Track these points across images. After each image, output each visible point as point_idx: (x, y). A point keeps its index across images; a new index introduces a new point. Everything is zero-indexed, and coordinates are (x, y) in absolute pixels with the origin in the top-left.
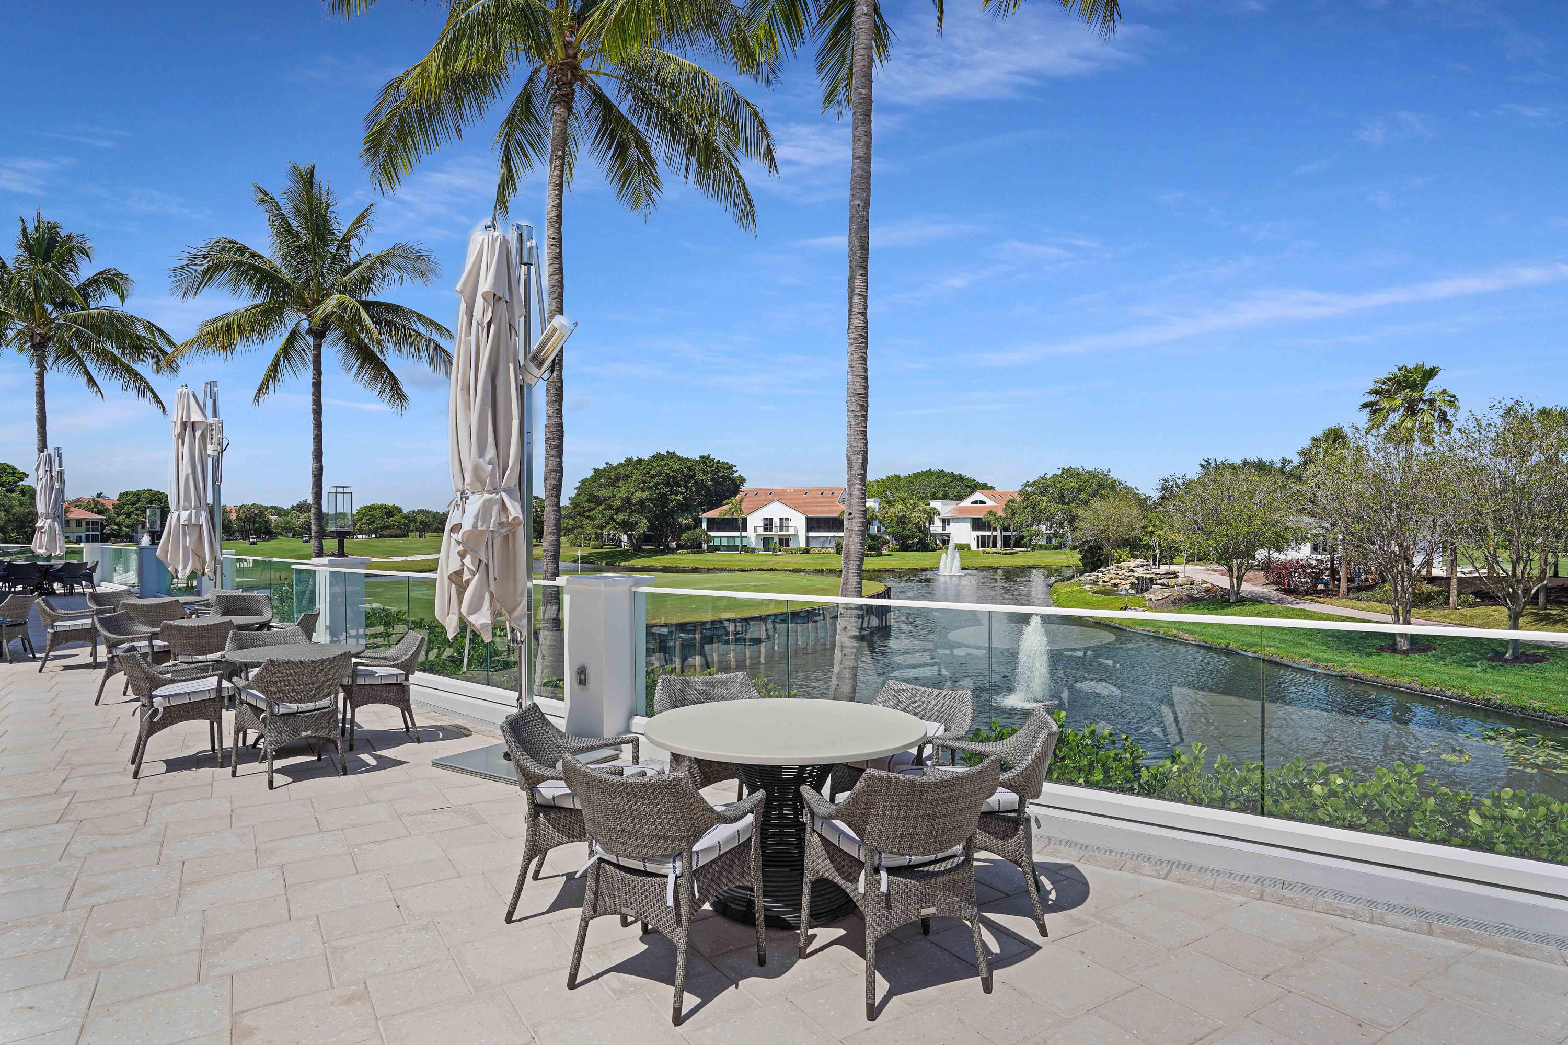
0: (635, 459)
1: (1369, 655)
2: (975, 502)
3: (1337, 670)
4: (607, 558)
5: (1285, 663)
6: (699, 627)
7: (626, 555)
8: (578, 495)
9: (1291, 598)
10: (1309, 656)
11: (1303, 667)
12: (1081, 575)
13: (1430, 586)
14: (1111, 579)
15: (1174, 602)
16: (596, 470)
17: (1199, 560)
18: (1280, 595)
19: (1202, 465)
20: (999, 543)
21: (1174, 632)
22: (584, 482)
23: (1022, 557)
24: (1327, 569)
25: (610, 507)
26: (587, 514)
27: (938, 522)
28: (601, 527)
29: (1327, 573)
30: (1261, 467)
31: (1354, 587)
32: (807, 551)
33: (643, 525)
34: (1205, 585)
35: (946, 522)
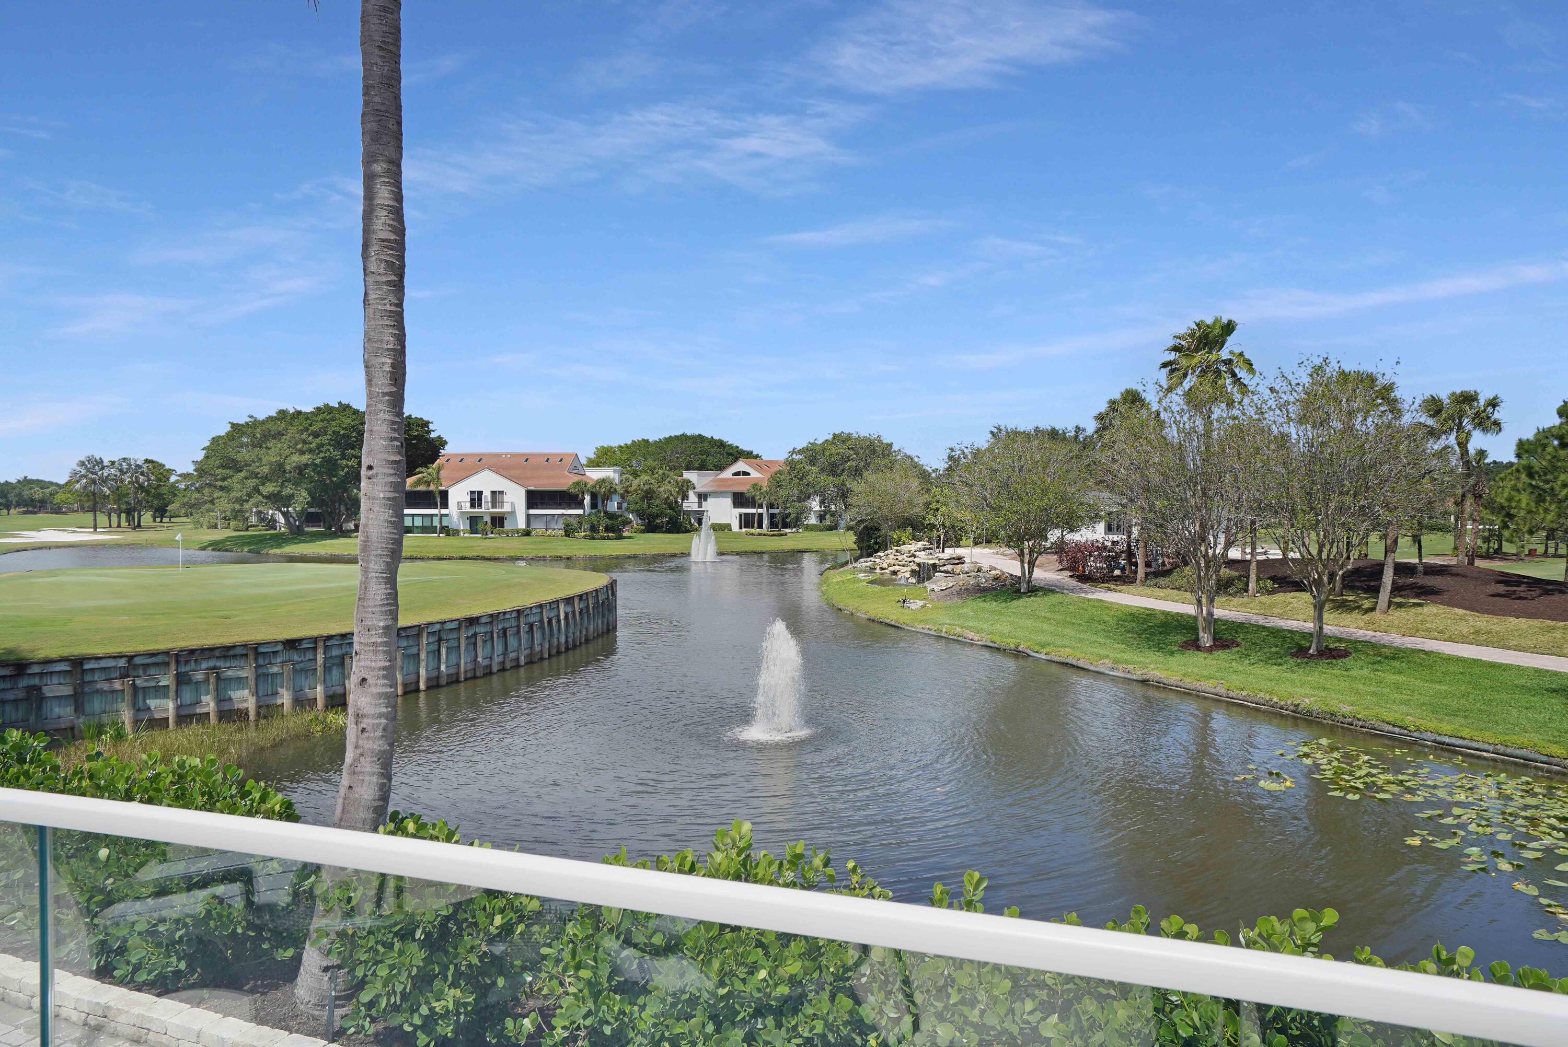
0: (292, 411)
1: (1172, 653)
2: (737, 474)
3: (1138, 674)
4: (249, 544)
5: (1081, 665)
6: (321, 644)
7: (279, 540)
8: (207, 457)
9: (1086, 586)
10: (1107, 657)
11: (1102, 670)
12: (856, 560)
13: (1227, 570)
14: (889, 565)
15: (959, 593)
16: (234, 426)
17: (988, 542)
18: (1074, 583)
19: (992, 433)
20: (765, 522)
21: (959, 630)
22: (215, 440)
23: (791, 539)
24: (1123, 552)
25: (255, 475)
26: (219, 483)
27: (693, 497)
28: (240, 501)
29: (1123, 556)
30: (1054, 434)
31: (1151, 573)
32: (527, 533)
33: (302, 498)
34: (994, 572)
35: (702, 497)
